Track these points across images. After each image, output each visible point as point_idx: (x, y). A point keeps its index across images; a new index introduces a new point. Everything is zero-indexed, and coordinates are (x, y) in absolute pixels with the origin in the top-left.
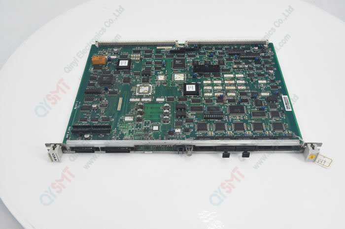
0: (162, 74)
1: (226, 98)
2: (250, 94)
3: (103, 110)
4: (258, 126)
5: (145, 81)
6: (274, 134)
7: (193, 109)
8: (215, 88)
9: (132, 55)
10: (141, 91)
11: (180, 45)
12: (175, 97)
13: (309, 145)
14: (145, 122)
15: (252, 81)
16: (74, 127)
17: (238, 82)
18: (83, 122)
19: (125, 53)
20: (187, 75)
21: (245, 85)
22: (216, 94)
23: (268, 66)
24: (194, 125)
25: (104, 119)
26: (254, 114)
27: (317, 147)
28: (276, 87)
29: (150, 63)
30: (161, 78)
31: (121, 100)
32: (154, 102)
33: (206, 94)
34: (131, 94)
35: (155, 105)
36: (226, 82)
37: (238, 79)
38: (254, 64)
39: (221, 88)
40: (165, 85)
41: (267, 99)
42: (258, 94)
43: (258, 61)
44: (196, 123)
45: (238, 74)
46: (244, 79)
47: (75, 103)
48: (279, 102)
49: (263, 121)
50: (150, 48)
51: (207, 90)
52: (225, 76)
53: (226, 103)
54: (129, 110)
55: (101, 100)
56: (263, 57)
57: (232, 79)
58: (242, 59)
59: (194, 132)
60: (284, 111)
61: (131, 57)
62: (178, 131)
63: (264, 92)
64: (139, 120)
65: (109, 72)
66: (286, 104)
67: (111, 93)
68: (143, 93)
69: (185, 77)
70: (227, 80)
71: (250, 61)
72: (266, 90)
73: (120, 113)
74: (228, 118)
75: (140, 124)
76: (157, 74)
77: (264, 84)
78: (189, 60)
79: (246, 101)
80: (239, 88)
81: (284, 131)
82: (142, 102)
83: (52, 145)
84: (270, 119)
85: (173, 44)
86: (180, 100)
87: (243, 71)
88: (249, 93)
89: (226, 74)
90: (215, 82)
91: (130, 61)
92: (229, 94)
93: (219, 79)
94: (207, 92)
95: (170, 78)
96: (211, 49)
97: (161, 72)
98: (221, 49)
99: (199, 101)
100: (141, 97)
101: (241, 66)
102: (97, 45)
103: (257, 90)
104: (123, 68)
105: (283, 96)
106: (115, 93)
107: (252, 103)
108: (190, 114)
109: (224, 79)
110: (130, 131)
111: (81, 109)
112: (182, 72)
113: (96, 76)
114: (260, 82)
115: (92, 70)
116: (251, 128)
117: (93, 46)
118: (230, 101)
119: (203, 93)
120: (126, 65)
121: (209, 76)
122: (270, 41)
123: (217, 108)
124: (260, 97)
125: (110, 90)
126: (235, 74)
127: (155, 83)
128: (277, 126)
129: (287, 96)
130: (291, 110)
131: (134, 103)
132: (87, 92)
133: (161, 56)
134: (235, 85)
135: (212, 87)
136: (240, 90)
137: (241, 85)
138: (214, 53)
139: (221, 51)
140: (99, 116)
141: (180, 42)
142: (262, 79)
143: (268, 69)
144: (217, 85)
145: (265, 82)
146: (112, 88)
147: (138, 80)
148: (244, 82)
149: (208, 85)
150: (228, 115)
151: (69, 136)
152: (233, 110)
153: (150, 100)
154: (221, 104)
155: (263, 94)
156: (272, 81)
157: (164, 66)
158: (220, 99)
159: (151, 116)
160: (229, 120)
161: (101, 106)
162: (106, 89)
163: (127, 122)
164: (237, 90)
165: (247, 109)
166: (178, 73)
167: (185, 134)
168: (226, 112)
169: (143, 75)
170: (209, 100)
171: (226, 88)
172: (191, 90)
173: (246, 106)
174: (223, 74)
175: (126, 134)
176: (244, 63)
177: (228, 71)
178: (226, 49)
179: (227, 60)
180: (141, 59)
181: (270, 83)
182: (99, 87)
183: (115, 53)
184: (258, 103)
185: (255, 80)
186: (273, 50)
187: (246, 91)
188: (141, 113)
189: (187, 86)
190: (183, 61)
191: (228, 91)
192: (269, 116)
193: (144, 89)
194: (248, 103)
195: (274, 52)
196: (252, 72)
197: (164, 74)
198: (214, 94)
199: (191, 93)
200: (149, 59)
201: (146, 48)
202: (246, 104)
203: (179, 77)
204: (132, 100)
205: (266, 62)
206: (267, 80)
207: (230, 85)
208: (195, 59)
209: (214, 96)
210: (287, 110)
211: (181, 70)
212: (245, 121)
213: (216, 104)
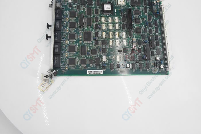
1: (100, 31)
2: (104, 47)
6: (66, 58)
7: (89, 9)
8: (110, 25)
17: (117, 41)
20: (123, 7)
21: (114, 46)
22: (104, 25)
24: (75, 10)
28: (112, 67)
33: (103, 18)
37: (121, 41)
38: (139, 55)
39: (111, 28)
42: (104, 53)
43: (142, 58)
44: (77, 11)
45: (127, 42)
46: (121, 46)
48: (96, 67)
49: (77, 53)
51: (109, 19)
52: (124, 33)
53: (95, 30)
57: (121, 37)
59: (69, 10)
60: (87, 69)
63: (107, 58)
66: (94, 72)
69: (121, 6)
71: (143, 53)
72: (109, 60)
74: (81, 31)
77: (116, 59)
78: (142, 9)
79: (97, 43)
80: (111, 41)
81: (68, 65)
84: (79, 58)
87: (130, 46)
88: (106, 47)
89: (127, 33)
90: (117, 25)
92: (104, 34)
93: (120, 28)
99: (96, 13)
103: (109, 53)
105: (102, 71)
107: (95, 48)
108: (85, 7)
109: (120, 32)
112: (127, 3)
116: (71, 44)
118: (97, 34)
119: (105, 17)
121: (124, 21)
123: (89, 24)
124: (101, 54)
126: (126, 40)
128: (72, 61)
129: (102, 73)
130: (88, 73)
134: (114, 38)
135: (111, 22)
136: (109, 41)
137: (114, 43)
139: (154, 32)
144: (113, 26)
149: (113, 20)
150: (83, 31)
154: (94, 28)
155: (104, 57)
156: (119, 66)
158: (99, 27)
160: (79, 31)
165: (89, 44)
167: (67, 5)
168: (86, 30)
171: (111, 32)
172: (105, 7)
173: (92, 44)
174: (126, 31)
176: (140, 47)
177: (129, 34)
181: (117, 64)
187: (107, 45)
189: (110, 5)
191: (107, 33)
192: (82, 57)
194: (94, 45)
196: (129, 52)
198: (104, 23)
202: (94, 43)
203: (121, 1)
205: (141, 65)
206: (120, 62)
207: (114, 35)
208: (143, 13)
209: (102, 23)
210: (88, 71)
211: (129, 3)
212: (78, 41)
213: (94, 24)
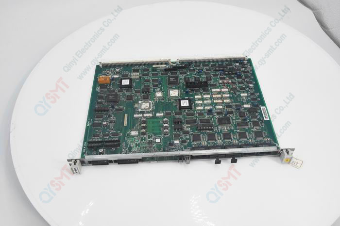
0: (159, 91)
1: (214, 111)
2: (234, 107)
3: (112, 126)
4: (242, 135)
5: (146, 98)
6: (256, 141)
7: (187, 122)
8: (205, 102)
9: (132, 74)
10: (143, 107)
11: (172, 62)
12: (172, 111)
13: (284, 151)
14: (149, 135)
15: (236, 94)
16: (89, 143)
17: (224, 95)
18: (96, 138)
19: (127, 73)
20: (181, 92)
21: (230, 98)
22: (206, 108)
23: (248, 80)
24: (190, 137)
25: (114, 134)
26: (239, 124)
27: (290, 152)
28: (255, 99)
29: (148, 81)
30: (159, 94)
31: (126, 116)
32: (154, 117)
33: (198, 108)
34: (135, 111)
35: (156, 120)
36: (214, 96)
37: (224, 93)
38: (236, 78)
39: (210, 101)
40: (163, 101)
41: (249, 110)
42: (241, 106)
43: (239, 76)
44: (192, 134)
45: (223, 88)
46: (229, 92)
47: (88, 120)
48: (259, 113)
49: (246, 130)
50: (147, 67)
51: (198, 104)
52: (213, 90)
53: (215, 116)
54: (134, 125)
55: (109, 117)
56: (244, 72)
57: (219, 93)
58: (226, 74)
59: (190, 142)
60: (263, 121)
61: (131, 76)
62: (177, 142)
63: (246, 104)
64: (143, 134)
65: (114, 91)
66: (264, 114)
67: (117, 110)
68: (144, 109)
69: (179, 93)
70: (215, 95)
71: (233, 76)
72: (247, 102)
73: (126, 128)
74: (218, 129)
75: (145, 138)
76: (155, 91)
77: (246, 97)
78: (181, 77)
79: (231, 113)
80: (225, 101)
81: (263, 138)
82: (144, 117)
83: (73, 161)
84: (253, 128)
85: (166, 63)
86: (176, 114)
87: (227, 85)
88: (233, 105)
89: (214, 88)
90: (205, 96)
91: (131, 80)
92: (217, 107)
93: (208, 94)
94: (199, 106)
95: (166, 94)
96: (199, 66)
97: (158, 89)
98: (208, 65)
99: (192, 115)
100: (143, 113)
101: (225, 81)
102: (101, 66)
103: (240, 102)
104: (126, 86)
105: (261, 107)
106: (121, 110)
107: (236, 114)
108: (185, 126)
109: (212, 93)
110: (136, 144)
111: (94, 126)
112: (176, 88)
113: (103, 95)
114: (242, 95)
115: (98, 89)
116: (236, 137)
117: (98, 67)
118: (218, 113)
119: (195, 107)
120: (128, 84)
121: (199, 91)
122: (249, 58)
123: (208, 120)
124: (243, 109)
125: (116, 107)
126: (221, 89)
127: (154, 100)
128: (258, 134)
129: (264, 107)
130: (268, 119)
131: (138, 118)
132: (96, 110)
133: (157, 74)
134: (221, 98)
135: (203, 101)
136: (226, 103)
137: (227, 98)
138: (202, 70)
139: (207, 68)
140: (109, 132)
141: (172, 61)
142: (243, 93)
143: (248, 83)
144: (206, 99)
145: (246, 95)
146: (117, 105)
147: (139, 97)
148: (228, 95)
149: (199, 99)
150: (217, 126)
151: (85, 151)
152: (221, 122)
153: (151, 115)
154: (211, 116)
155: (245, 106)
156: (252, 94)
157: (160, 84)
158: (210, 112)
159: (153, 130)
160: (218, 131)
161: (110, 123)
162: (113, 107)
163: (134, 136)
164: (223, 103)
165: (232, 120)
166: (173, 89)
167: (183, 145)
168: (215, 124)
169: (143, 93)
170: (201, 113)
171: (214, 101)
172: (185, 105)
173: (232, 117)
174: (211, 89)
175: (133, 146)
176: (228, 78)
177: (214, 86)
178: (212, 65)
179: (214, 75)
180: (140, 77)
181: (250, 96)
182: (106, 105)
183: (117, 73)
184: (242, 115)
185: (238, 93)
186: (251, 65)
187: (231, 104)
188: (144, 128)
189: (181, 101)
190: (176, 78)
191: (216, 104)
192: (251, 125)
193: (145, 105)
194: (234, 115)
195: (252, 67)
196: (235, 86)
197: (161, 90)
198: (204, 108)
199: (185, 108)
200: (147, 77)
201: (143, 67)
202: (231, 115)
203: (174, 93)
204: (136, 116)
205: (246, 77)
206: (247, 93)
207: (218, 98)
208: (186, 76)
209: (204, 110)
210: (265, 120)
211: (175, 87)
212: (232, 131)
213: (207, 116)
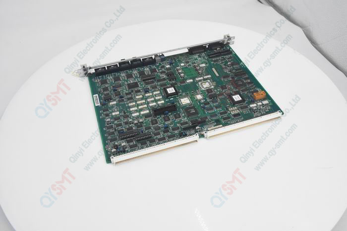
0: (200, 100)
1: (143, 93)
2: (125, 100)
6: (107, 78)
7: (164, 79)
8: (153, 99)
9: (238, 111)
14: (191, 66)
17: (136, 108)
21: (130, 107)
22: (151, 94)
23: (111, 131)
24: (159, 71)
26: (120, 86)
28: (104, 111)
30: (199, 97)
31: (217, 75)
32: (193, 78)
33: (159, 92)
36: (146, 106)
37: (136, 111)
39: (148, 100)
40: (192, 91)
42: (119, 101)
44: (158, 73)
45: (137, 116)
46: (131, 113)
49: (114, 83)
50: (225, 120)
51: (159, 96)
52: (148, 111)
53: (142, 89)
54: (206, 70)
56: (115, 140)
57: (141, 110)
59: (157, 68)
60: (99, 93)
62: (168, 66)
63: (114, 104)
66: (97, 99)
67: (228, 77)
69: (180, 102)
72: (113, 106)
73: (212, 68)
76: (205, 99)
77: (115, 111)
78: (185, 120)
79: (127, 94)
80: (134, 103)
81: (100, 81)
82: (201, 76)
84: (109, 86)
87: (133, 119)
89: (147, 114)
90: (155, 104)
92: (141, 96)
93: (152, 107)
94: (158, 94)
97: (202, 101)
98: (159, 139)
100: (204, 80)
103: (121, 105)
105: (99, 105)
106: (225, 78)
107: (123, 94)
109: (148, 108)
112: (185, 106)
114: (118, 113)
116: (122, 78)
118: (139, 91)
119: (161, 93)
120: (234, 97)
123: (147, 84)
124: (117, 100)
126: (140, 115)
127: (201, 91)
129: (96, 105)
130: (94, 95)
131: (207, 75)
134: (138, 105)
135: (156, 99)
136: (133, 101)
137: (133, 106)
139: (159, 137)
142: (116, 115)
143: (111, 127)
144: (152, 102)
145: (113, 114)
147: (216, 90)
148: (131, 109)
149: (159, 100)
152: (136, 85)
153: (197, 79)
154: (145, 88)
155: (115, 103)
156: (107, 115)
157: (203, 107)
158: (147, 91)
159: (190, 70)
160: (137, 79)
162: (233, 78)
163: (202, 63)
165: (126, 89)
166: (188, 104)
168: (140, 83)
169: (214, 94)
170: (154, 88)
171: (144, 101)
172: (170, 89)
173: (127, 91)
174: (150, 112)
177: (146, 116)
179: (150, 128)
180: (227, 109)
181: (109, 114)
184: (118, 94)
185: (123, 114)
189: (174, 91)
191: (142, 99)
193: (206, 85)
194: (125, 93)
197: (200, 101)
203: (185, 101)
204: (209, 76)
205: (113, 133)
206: (112, 116)
207: (142, 104)
208: (180, 122)
209: (152, 92)
210: (97, 95)
212: (126, 81)
213: (149, 87)
